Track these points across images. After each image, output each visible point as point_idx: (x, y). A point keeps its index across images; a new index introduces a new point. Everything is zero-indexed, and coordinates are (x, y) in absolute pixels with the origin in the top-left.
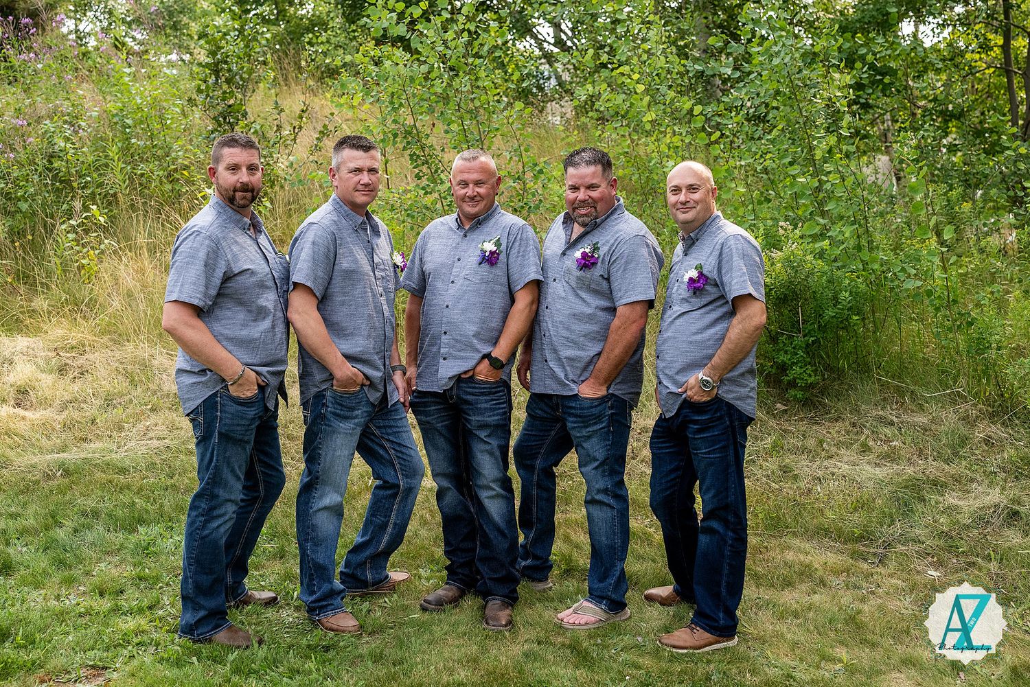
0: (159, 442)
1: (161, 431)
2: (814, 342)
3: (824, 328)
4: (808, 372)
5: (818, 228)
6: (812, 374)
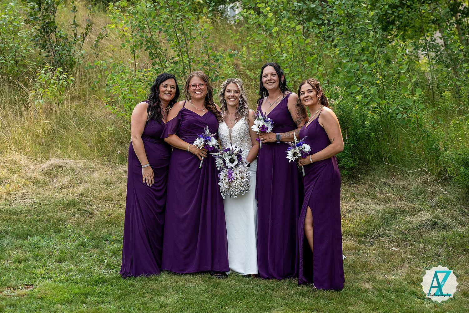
0: (31, 200)
1: (30, 195)
2: (353, 146)
3: (358, 139)
4: (350, 161)
5: (359, 89)
6: (353, 162)
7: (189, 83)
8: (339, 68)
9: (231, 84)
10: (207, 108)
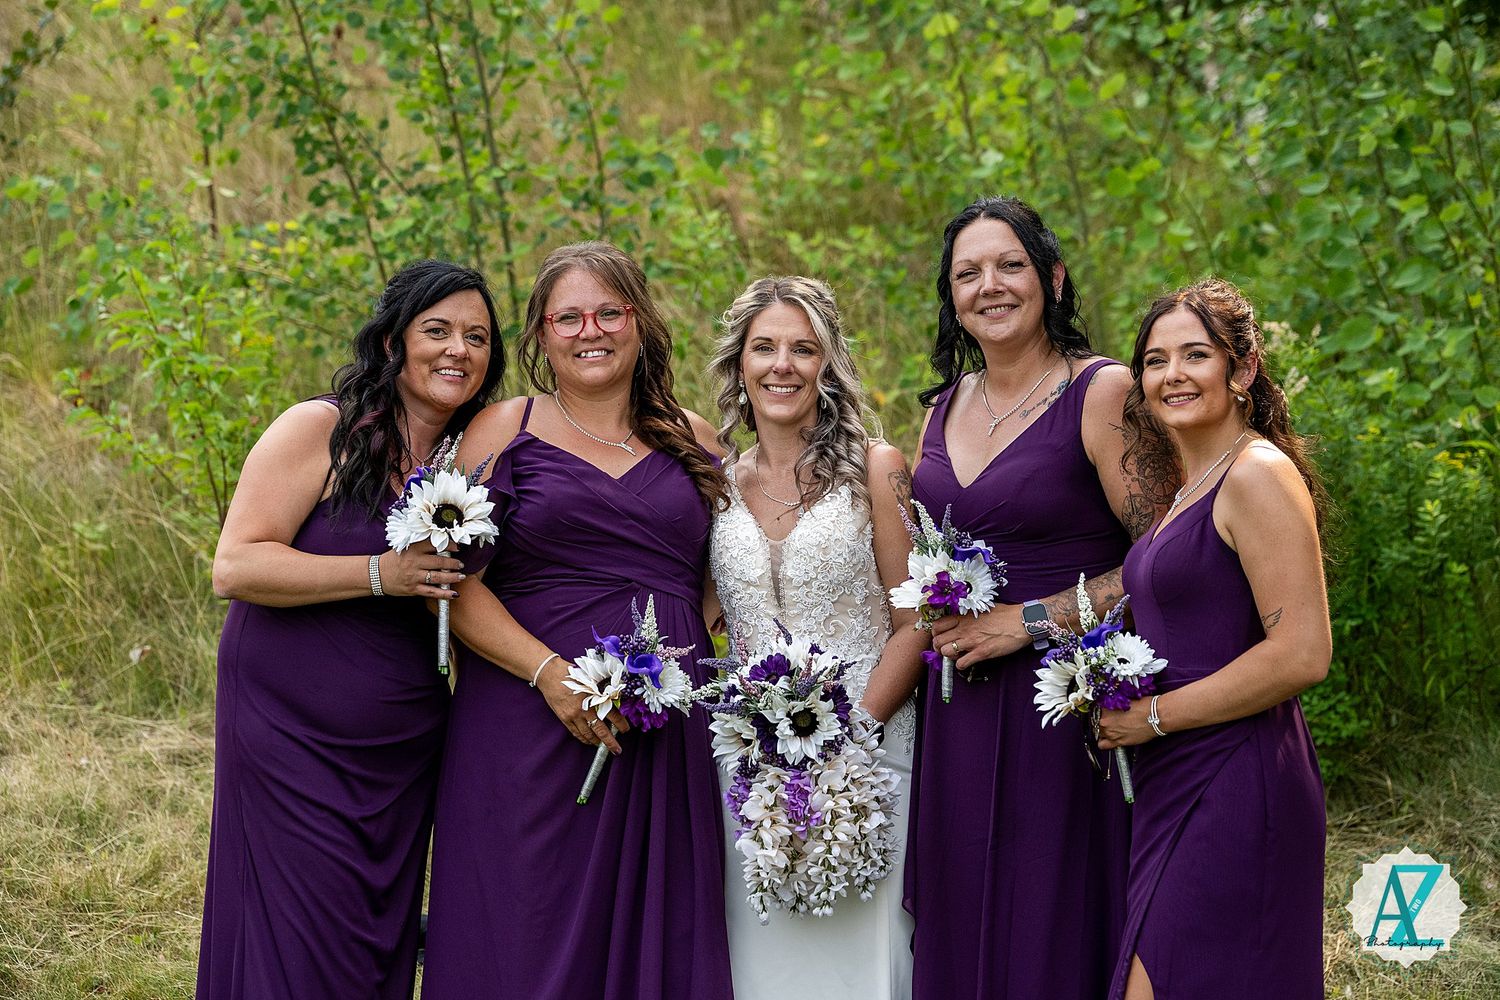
2: (1356, 630)
3: (1382, 596)
4: (1341, 708)
5: (1376, 335)
6: (1353, 714)
7: (544, 301)
8: (1268, 228)
9: (777, 309)
10: (644, 434)
